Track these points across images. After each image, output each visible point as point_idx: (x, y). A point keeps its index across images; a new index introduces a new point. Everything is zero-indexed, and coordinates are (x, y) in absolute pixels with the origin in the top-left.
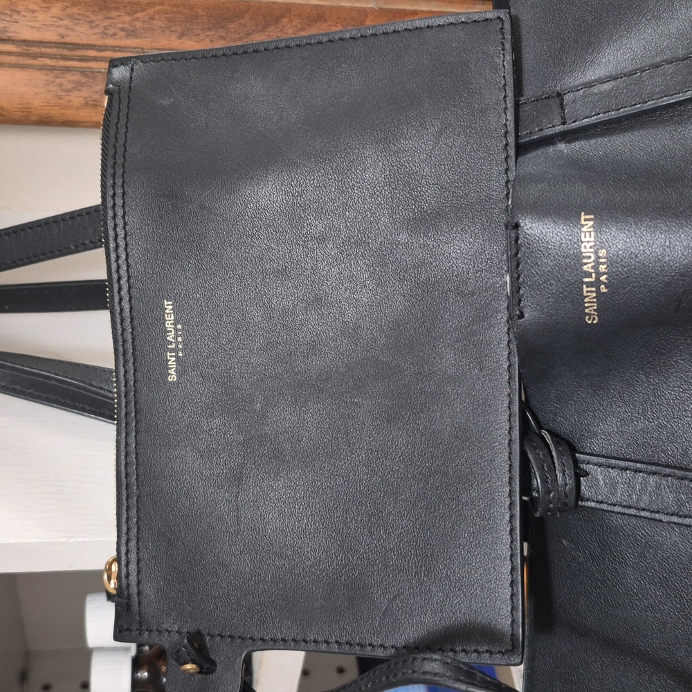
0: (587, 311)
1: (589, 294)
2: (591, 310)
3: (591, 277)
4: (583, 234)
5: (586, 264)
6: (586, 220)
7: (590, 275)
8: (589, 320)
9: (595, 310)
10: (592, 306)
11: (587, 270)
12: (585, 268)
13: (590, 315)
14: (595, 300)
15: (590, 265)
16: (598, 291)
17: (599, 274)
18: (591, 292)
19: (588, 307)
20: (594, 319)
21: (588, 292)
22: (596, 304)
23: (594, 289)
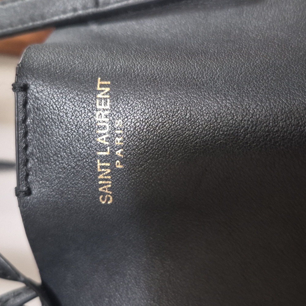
0: (100, 189)
1: (103, 170)
2: (105, 189)
3: (106, 151)
4: (98, 101)
5: (100, 135)
6: (101, 86)
7: (104, 149)
8: (103, 199)
9: (109, 189)
10: (106, 185)
11: (102, 142)
12: (99, 140)
13: (104, 194)
14: (109, 177)
15: (104, 137)
16: (112, 167)
17: (114, 148)
18: (106, 167)
19: (102, 185)
20: (108, 199)
21: (102, 167)
22: (110, 182)
23: (108, 164)
